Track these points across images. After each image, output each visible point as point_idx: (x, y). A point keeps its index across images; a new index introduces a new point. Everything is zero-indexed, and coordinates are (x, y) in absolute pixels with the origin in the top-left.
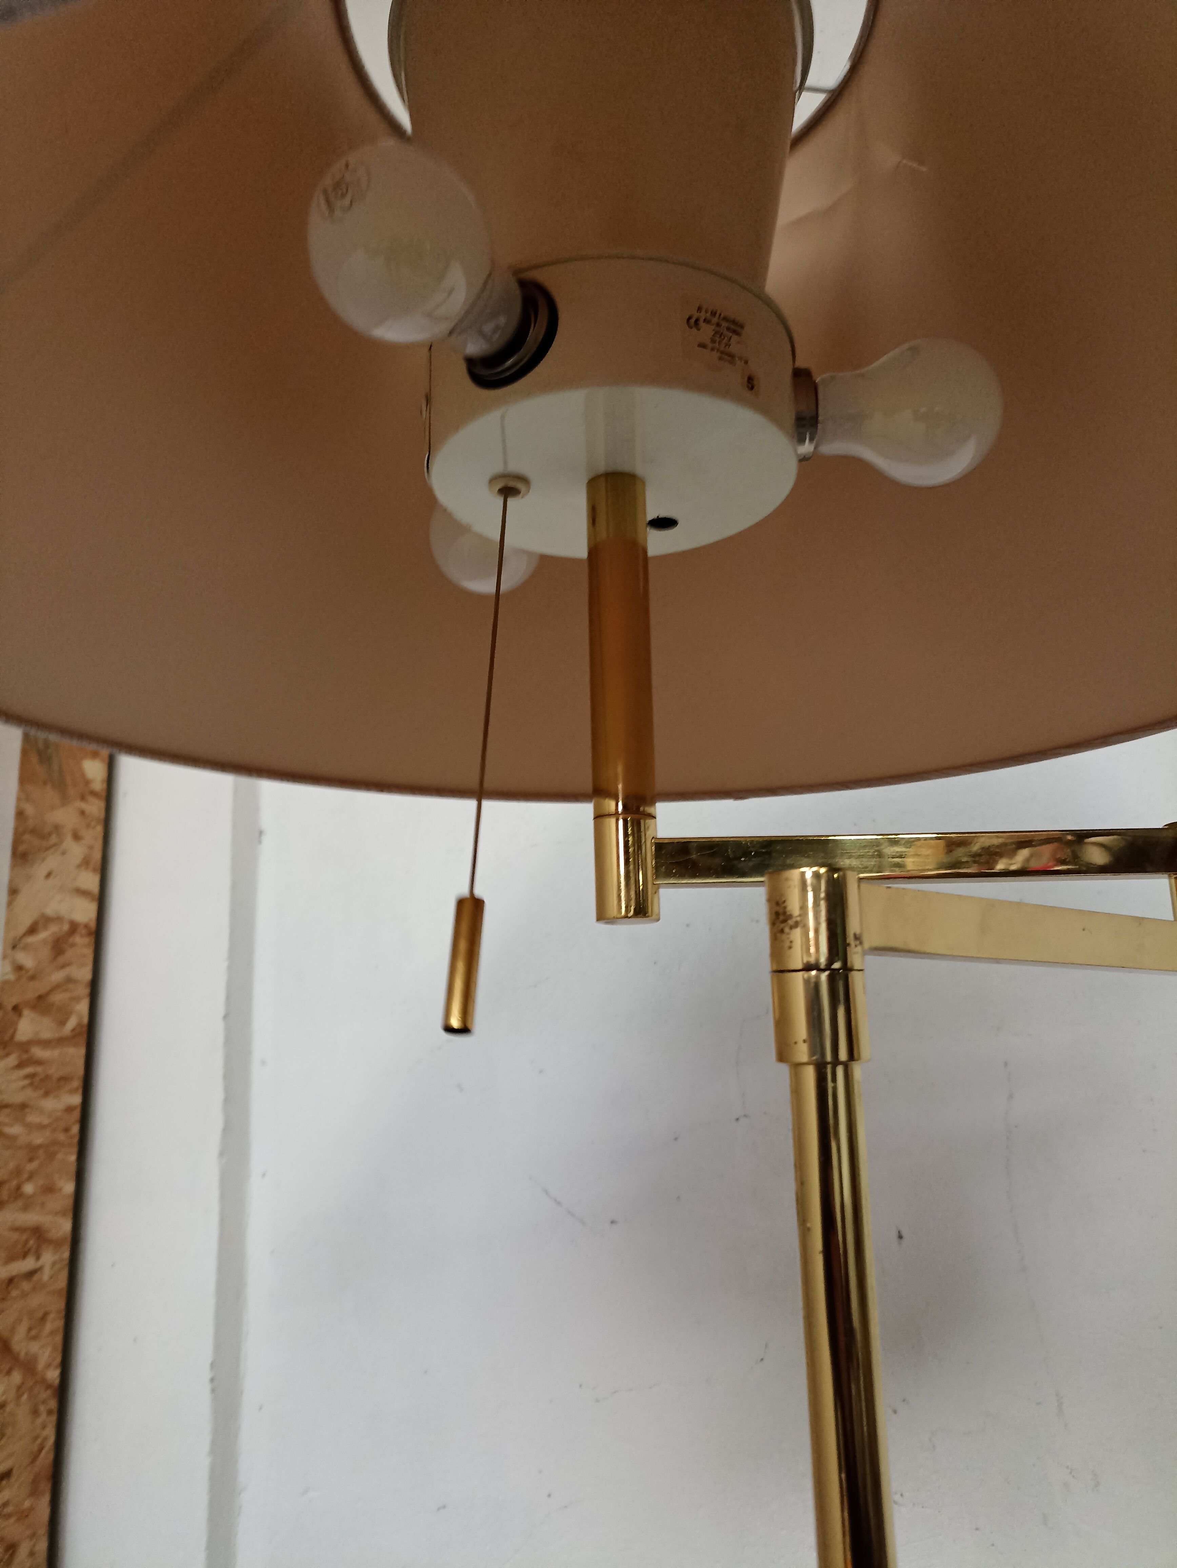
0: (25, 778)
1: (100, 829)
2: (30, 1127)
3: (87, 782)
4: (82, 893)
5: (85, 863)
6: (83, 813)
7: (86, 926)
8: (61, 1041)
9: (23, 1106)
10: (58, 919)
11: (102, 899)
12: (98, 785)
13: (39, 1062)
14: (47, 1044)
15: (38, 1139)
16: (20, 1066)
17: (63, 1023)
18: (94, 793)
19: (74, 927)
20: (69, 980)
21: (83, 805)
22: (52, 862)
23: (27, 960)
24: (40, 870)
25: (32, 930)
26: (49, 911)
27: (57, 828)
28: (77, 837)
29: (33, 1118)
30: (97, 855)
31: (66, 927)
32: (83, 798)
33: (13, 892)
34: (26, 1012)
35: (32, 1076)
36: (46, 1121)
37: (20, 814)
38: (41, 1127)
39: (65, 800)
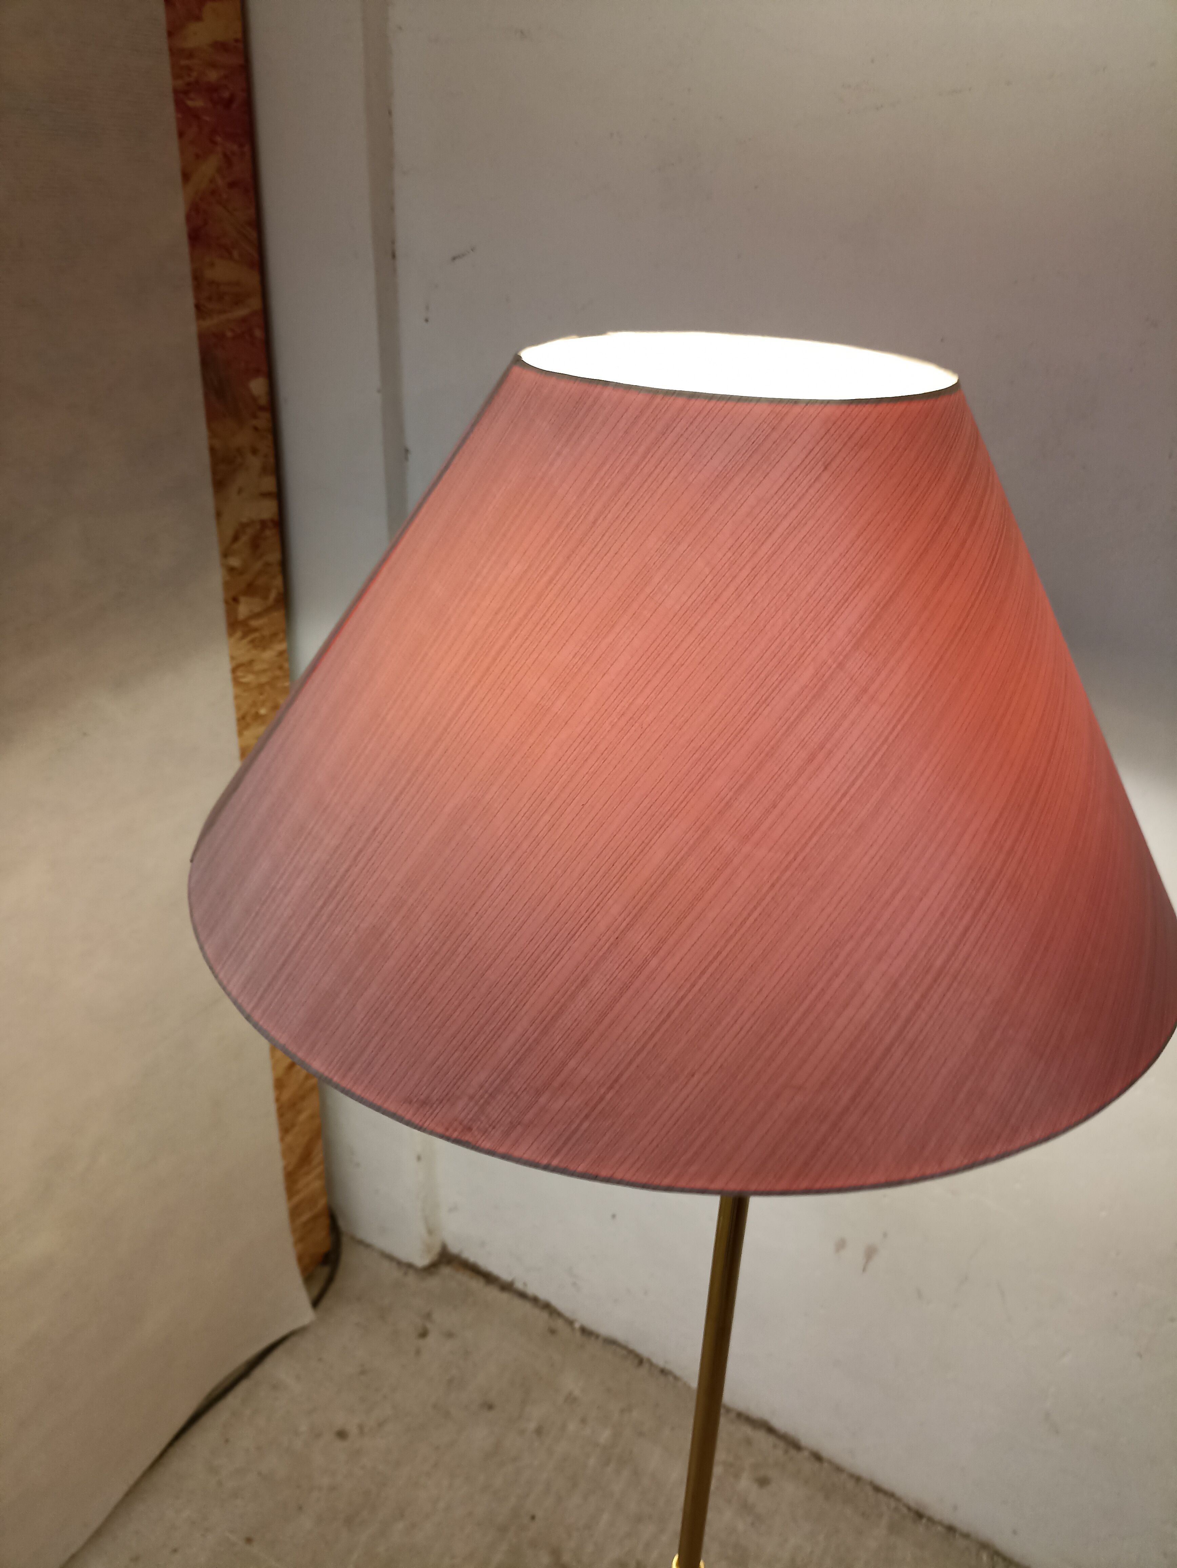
0: (212, 416)
2: (258, 673)
3: (254, 399)
5: (264, 470)
6: (256, 429)
7: (272, 521)
8: (267, 611)
9: (251, 662)
10: (252, 523)
11: (279, 495)
12: (263, 401)
13: (256, 630)
14: (258, 615)
15: (264, 679)
16: (244, 636)
17: (265, 598)
18: (260, 408)
19: (263, 524)
20: (267, 564)
21: (255, 422)
22: (240, 479)
23: (235, 562)
24: (233, 490)
25: (237, 536)
26: (244, 520)
27: (239, 450)
28: (254, 451)
29: (258, 667)
30: (272, 460)
31: (258, 527)
32: (254, 416)
34: (243, 599)
35: (252, 641)
36: (265, 666)
37: (212, 450)
38: (264, 671)
39: (241, 423)
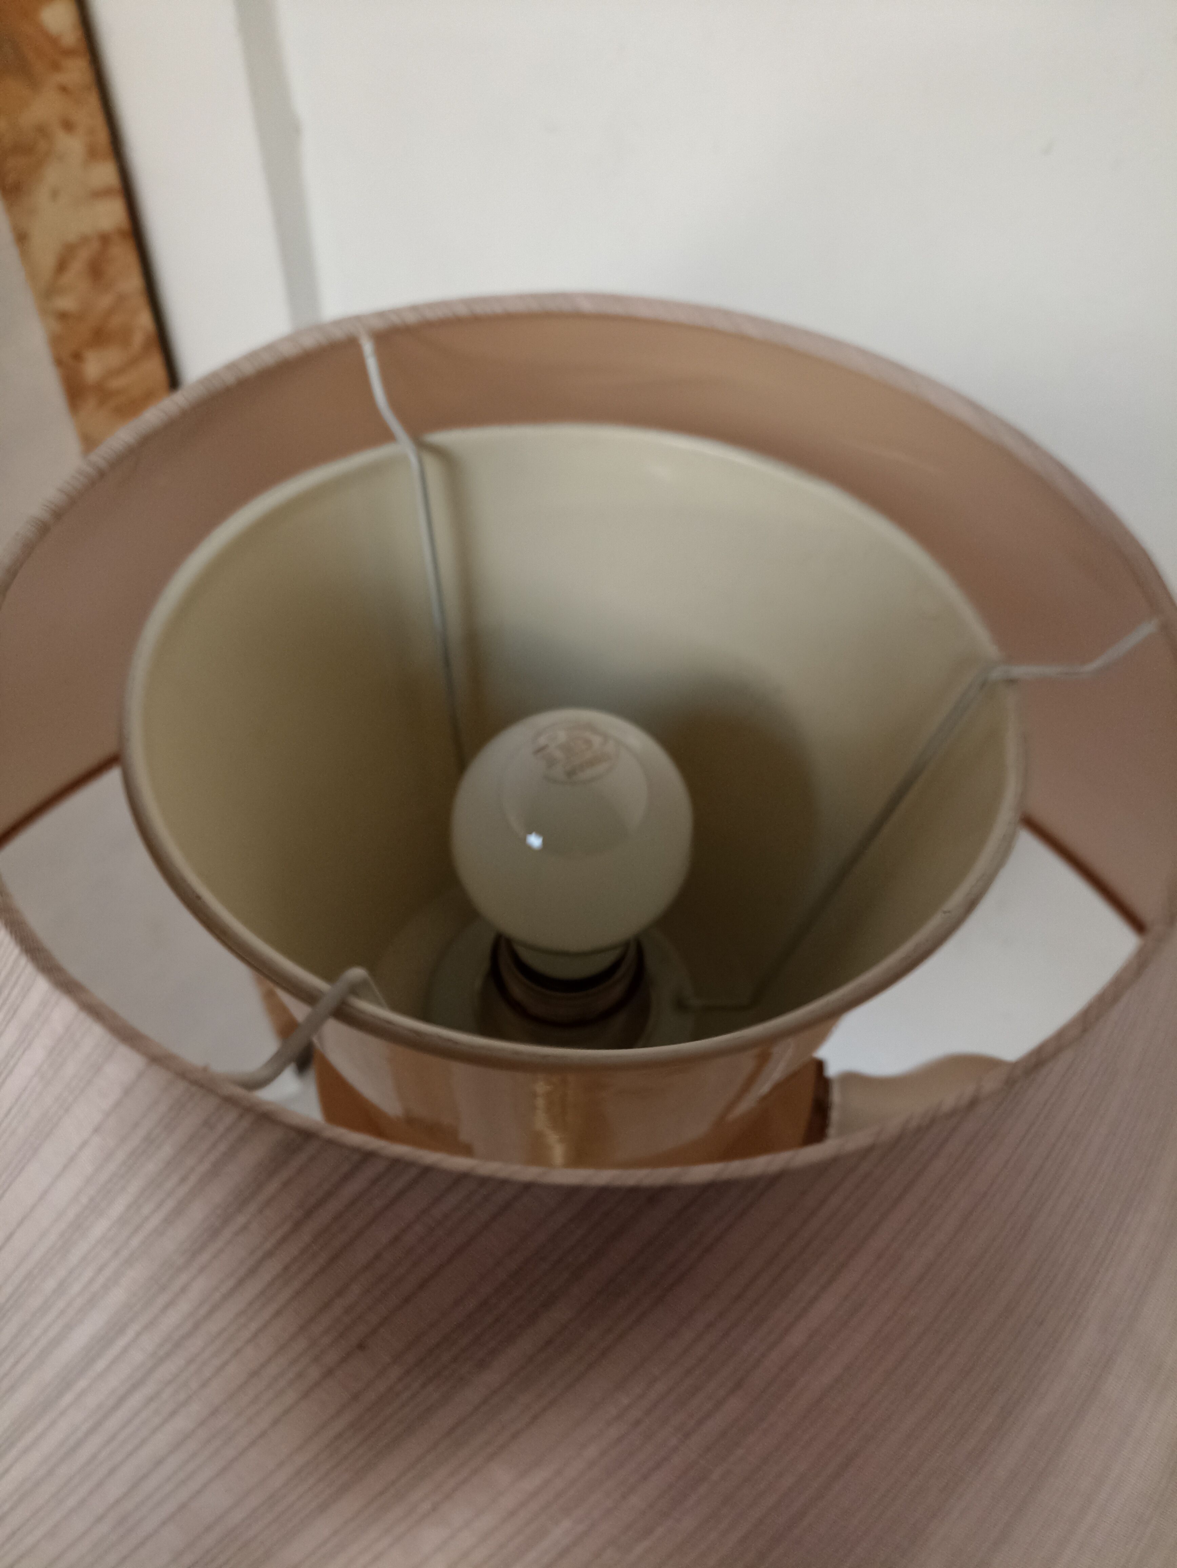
1: (93, 100)
3: (54, 41)
4: (99, 194)
5: (92, 154)
6: (63, 88)
7: (119, 231)
8: (133, 362)
10: (85, 240)
11: (126, 188)
12: (72, 37)
13: (118, 393)
14: (120, 371)
17: (128, 345)
18: (68, 53)
19: (105, 239)
20: (119, 299)
21: (60, 77)
22: (52, 175)
23: (66, 303)
24: (41, 196)
25: (62, 266)
26: (71, 237)
27: (42, 130)
28: (68, 126)
30: (102, 136)
31: (96, 245)
32: (56, 67)
33: (22, 238)
34: (86, 354)
39: (33, 82)
